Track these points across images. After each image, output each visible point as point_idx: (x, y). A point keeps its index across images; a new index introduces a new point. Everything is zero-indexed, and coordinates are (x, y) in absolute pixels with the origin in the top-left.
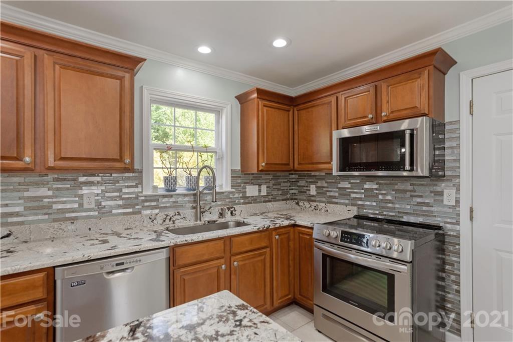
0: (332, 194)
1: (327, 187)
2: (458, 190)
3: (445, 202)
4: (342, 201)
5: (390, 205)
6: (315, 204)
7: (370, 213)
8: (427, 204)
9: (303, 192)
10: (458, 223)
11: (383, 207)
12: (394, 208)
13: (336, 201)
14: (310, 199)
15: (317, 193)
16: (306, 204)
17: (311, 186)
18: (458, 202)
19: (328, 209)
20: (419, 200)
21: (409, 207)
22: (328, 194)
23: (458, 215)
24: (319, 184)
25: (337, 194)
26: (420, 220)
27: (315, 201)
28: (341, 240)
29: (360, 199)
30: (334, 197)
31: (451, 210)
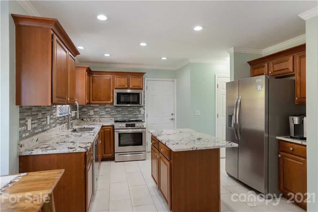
0: (102, 114)
1: (100, 111)
2: (144, 110)
3: (142, 113)
4: (108, 116)
5: (126, 116)
6: (94, 119)
7: (119, 119)
8: (137, 114)
9: (86, 114)
10: (144, 119)
11: (124, 117)
12: (127, 117)
13: (105, 116)
14: (90, 117)
15: (94, 114)
16: (89, 120)
17: (91, 111)
18: (144, 113)
19: (101, 120)
20: (135, 113)
21: (132, 116)
22: (100, 114)
23: (144, 117)
24: (96, 110)
25: (105, 114)
26: (134, 119)
27: (93, 117)
28: (126, 127)
29: (115, 115)
30: (104, 115)
31: (143, 116)
